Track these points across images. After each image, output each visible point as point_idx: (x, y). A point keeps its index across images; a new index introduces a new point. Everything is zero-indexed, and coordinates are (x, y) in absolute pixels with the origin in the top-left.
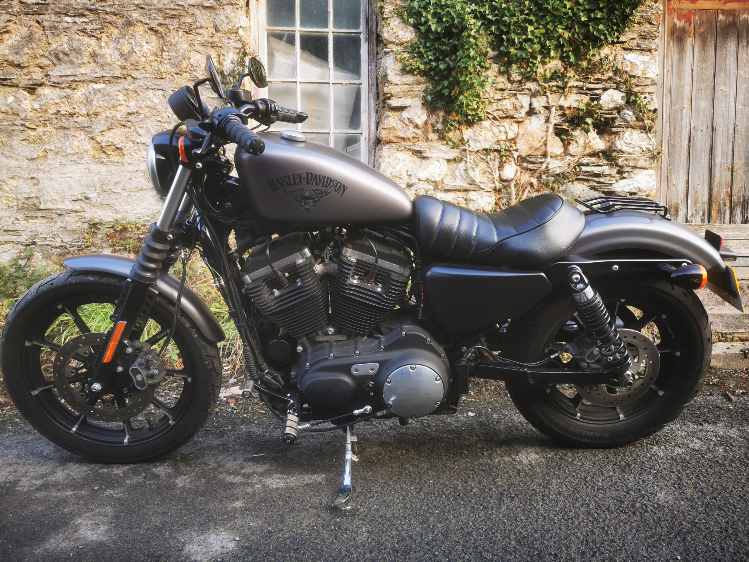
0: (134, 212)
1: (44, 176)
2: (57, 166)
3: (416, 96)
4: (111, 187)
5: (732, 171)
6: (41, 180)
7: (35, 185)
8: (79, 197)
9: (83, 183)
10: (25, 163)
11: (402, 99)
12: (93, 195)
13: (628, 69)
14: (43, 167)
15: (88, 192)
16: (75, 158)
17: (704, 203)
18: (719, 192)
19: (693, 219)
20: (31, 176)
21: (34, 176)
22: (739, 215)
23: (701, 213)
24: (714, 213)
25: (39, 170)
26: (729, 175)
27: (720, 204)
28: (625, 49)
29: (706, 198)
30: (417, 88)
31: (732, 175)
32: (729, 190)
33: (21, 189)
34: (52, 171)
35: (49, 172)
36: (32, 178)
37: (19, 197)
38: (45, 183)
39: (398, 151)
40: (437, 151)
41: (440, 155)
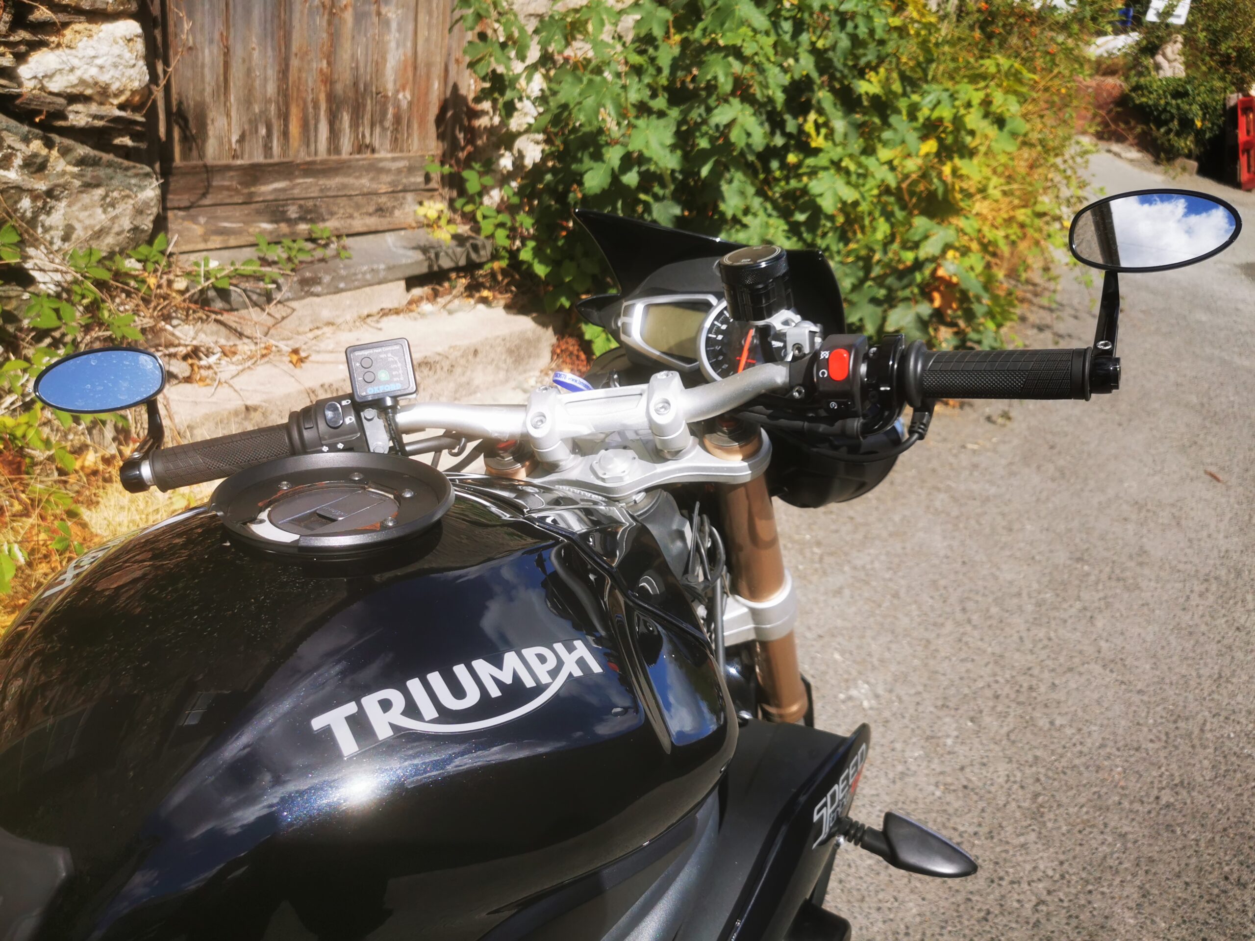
5: (332, 14)
17: (268, 101)
18: (300, 70)
19: (247, 146)
22: (347, 130)
23: (263, 131)
24: (294, 128)
26: (325, 23)
27: (305, 103)
29: (271, 89)
31: (330, 23)
32: (325, 62)
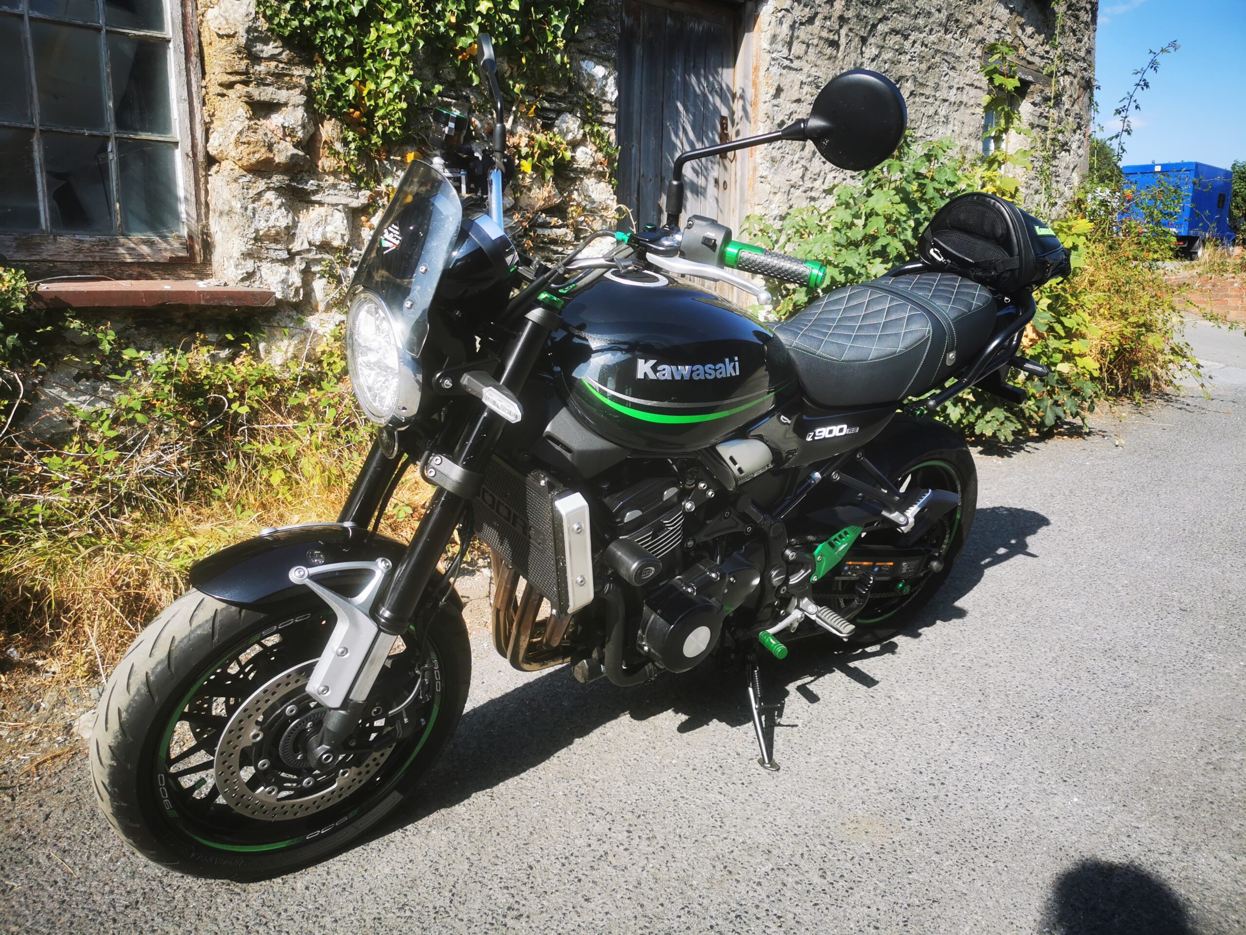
3: (295, 87)
11: (271, 89)
13: (585, 84)
28: (581, 52)
30: (297, 71)
39: (268, 189)
40: (336, 192)
41: (344, 200)
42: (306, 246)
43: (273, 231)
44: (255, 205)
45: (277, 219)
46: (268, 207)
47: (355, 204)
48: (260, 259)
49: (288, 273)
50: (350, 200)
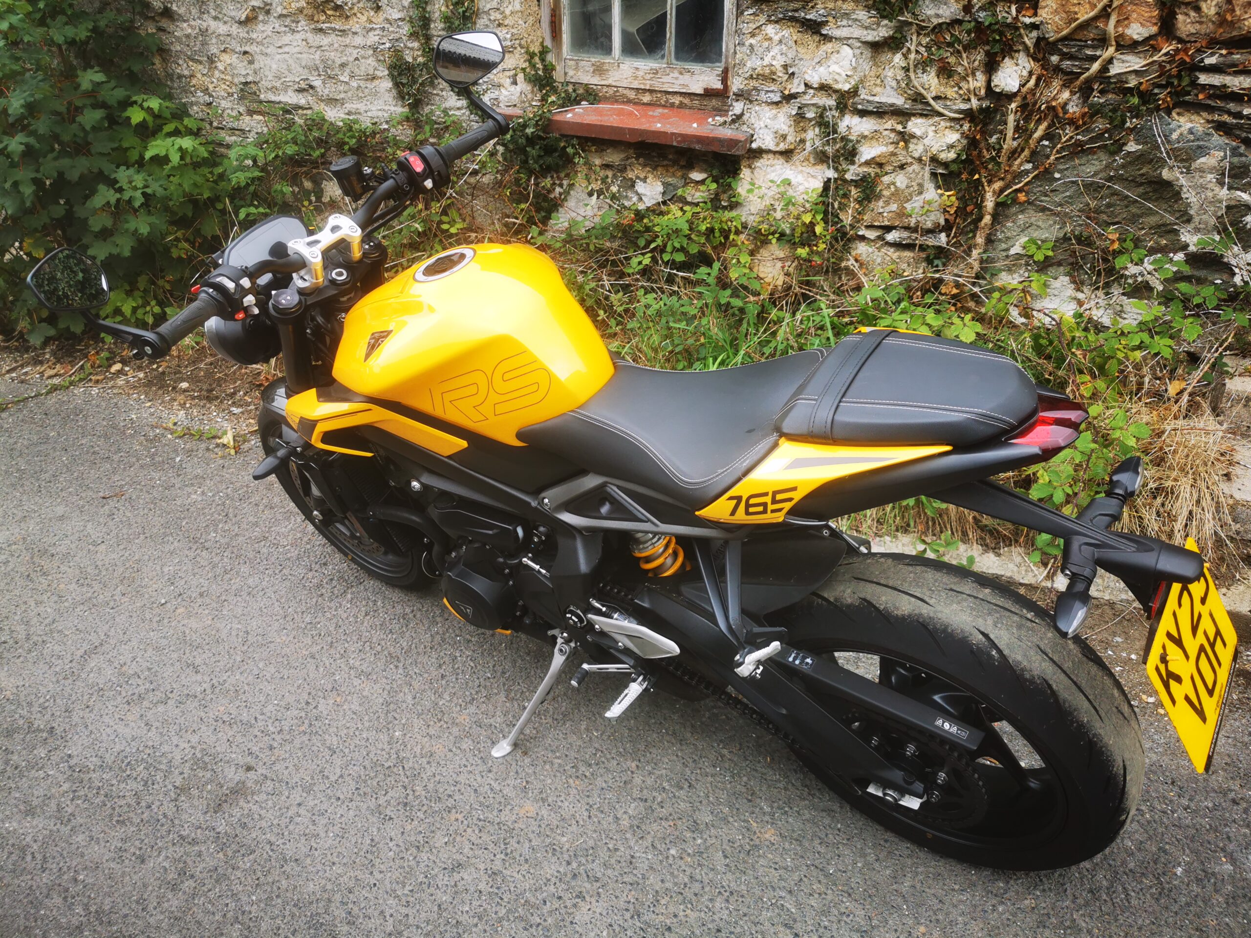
0: (369, 114)
1: (258, 50)
2: (270, 34)
4: (337, 71)
6: (256, 57)
7: (251, 62)
8: (303, 85)
9: (303, 64)
10: (235, 29)
12: (317, 83)
14: (254, 36)
15: (311, 78)
16: (288, 21)
20: (243, 49)
21: (247, 49)
25: (251, 41)
33: (235, 68)
34: (265, 41)
35: (263, 45)
36: (245, 53)
37: (236, 80)
38: (260, 62)
39: (769, 21)
40: (850, 23)
41: (857, 32)
42: (802, 89)
43: (767, 71)
44: (752, 41)
45: (774, 58)
46: (766, 44)
47: (871, 36)
48: (751, 102)
49: (775, 117)
50: (865, 32)
